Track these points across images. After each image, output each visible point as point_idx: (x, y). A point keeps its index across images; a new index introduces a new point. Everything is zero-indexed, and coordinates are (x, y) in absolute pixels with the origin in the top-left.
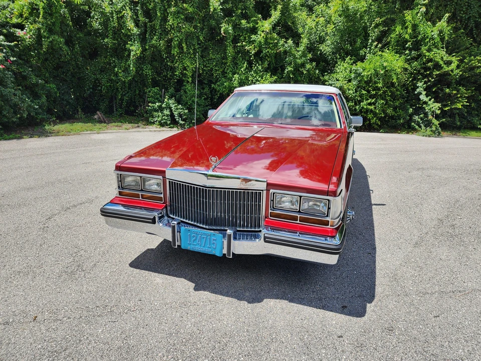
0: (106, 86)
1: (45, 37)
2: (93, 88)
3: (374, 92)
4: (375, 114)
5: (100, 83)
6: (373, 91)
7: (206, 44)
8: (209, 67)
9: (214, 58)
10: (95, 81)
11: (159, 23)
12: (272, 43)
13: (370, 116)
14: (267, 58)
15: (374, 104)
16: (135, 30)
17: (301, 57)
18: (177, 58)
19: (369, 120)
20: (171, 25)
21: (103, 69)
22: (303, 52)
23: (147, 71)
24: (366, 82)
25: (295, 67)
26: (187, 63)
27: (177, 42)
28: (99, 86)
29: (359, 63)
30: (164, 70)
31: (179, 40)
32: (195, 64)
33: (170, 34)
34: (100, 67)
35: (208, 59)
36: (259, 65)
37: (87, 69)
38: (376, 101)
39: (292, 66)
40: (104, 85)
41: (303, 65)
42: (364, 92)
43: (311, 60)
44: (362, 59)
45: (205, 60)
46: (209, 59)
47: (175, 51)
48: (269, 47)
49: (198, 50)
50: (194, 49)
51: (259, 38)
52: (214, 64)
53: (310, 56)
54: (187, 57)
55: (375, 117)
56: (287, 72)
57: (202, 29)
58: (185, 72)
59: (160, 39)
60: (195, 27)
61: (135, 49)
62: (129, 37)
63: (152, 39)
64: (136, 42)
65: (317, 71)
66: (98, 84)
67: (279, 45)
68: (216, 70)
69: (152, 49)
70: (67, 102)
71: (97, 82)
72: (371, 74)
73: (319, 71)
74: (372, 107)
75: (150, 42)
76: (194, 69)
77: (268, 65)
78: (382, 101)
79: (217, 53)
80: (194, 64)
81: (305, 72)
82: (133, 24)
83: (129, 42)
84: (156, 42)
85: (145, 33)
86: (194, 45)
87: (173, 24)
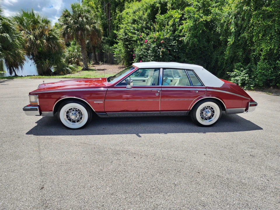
0: (221, 62)
16: (233, 30)
18: (255, 43)
31: (257, 32)
47: (254, 39)
50: (271, 36)
54: (264, 42)
58: (260, 52)
59: (247, 32)
60: (273, 21)
61: (231, 40)
63: (243, 33)
64: (232, 36)
75: (241, 35)
76: (268, 50)
82: (234, 26)
83: (229, 37)
84: (245, 35)
85: (240, 30)
86: (271, 33)
87: (253, 22)
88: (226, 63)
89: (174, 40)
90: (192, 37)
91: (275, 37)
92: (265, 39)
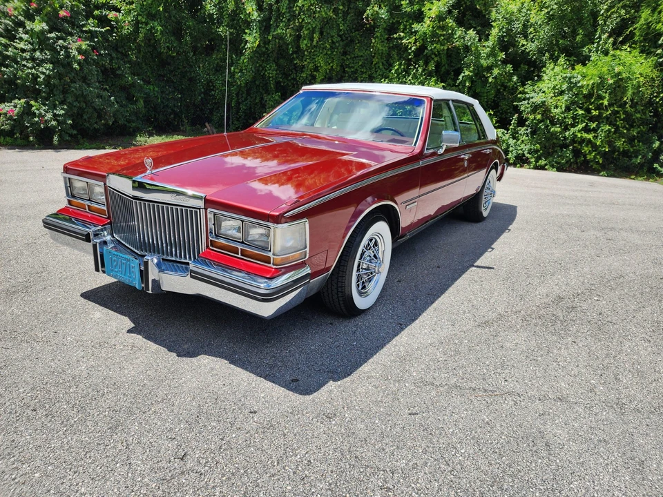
0: (221, 91)
1: (142, 23)
2: (204, 93)
3: (595, 113)
4: (595, 147)
5: (214, 87)
6: (595, 110)
7: (351, 34)
8: (353, 67)
9: (362, 56)
10: (208, 84)
11: (286, 5)
12: (444, 35)
13: (586, 149)
14: (433, 56)
15: (595, 130)
16: (255, 15)
17: (488, 56)
18: (306, 53)
19: (585, 156)
20: (300, 7)
21: (218, 69)
22: (493, 49)
23: (271, 72)
24: (585, 96)
25: (476, 71)
26: (321, 61)
27: (308, 31)
28: (213, 90)
29: (579, 67)
30: (294, 71)
31: (311, 29)
32: (331, 65)
33: (298, 20)
34: (215, 66)
35: (353, 56)
36: (419, 66)
37: (199, 67)
38: (598, 126)
39: (471, 69)
40: (218, 89)
41: (489, 69)
42: (581, 112)
43: (505, 62)
44: (584, 61)
45: (349, 57)
46: (355, 57)
47: (304, 44)
48: (439, 40)
49: (337, 45)
50: (333, 42)
51: (424, 27)
52: (360, 63)
53: (502, 55)
54: (322, 53)
55: (594, 151)
56: (463, 77)
57: (346, 14)
58: (315, 73)
59: (287, 26)
60: (335, 11)
61: (252, 39)
62: (248, 24)
63: (278, 27)
64: (255, 31)
65: (515, 78)
66: (212, 88)
67: (455, 37)
68: (363, 73)
69: (277, 41)
70: (172, 110)
71: (211, 84)
72: (593, 84)
73: (519, 77)
74: (590, 136)
75: (274, 31)
76: (328, 71)
77: (436, 66)
78: (608, 127)
79: (366, 48)
80: (329, 64)
81: (490, 80)
82: (254, 7)
83: (246, 31)
84: (282, 30)
85: (270, 19)
86: (332, 37)
87: (303, 6)
88: (237, 95)
89: (89, 15)
90: (141, 15)
91: (339, 45)
92: (322, 46)
